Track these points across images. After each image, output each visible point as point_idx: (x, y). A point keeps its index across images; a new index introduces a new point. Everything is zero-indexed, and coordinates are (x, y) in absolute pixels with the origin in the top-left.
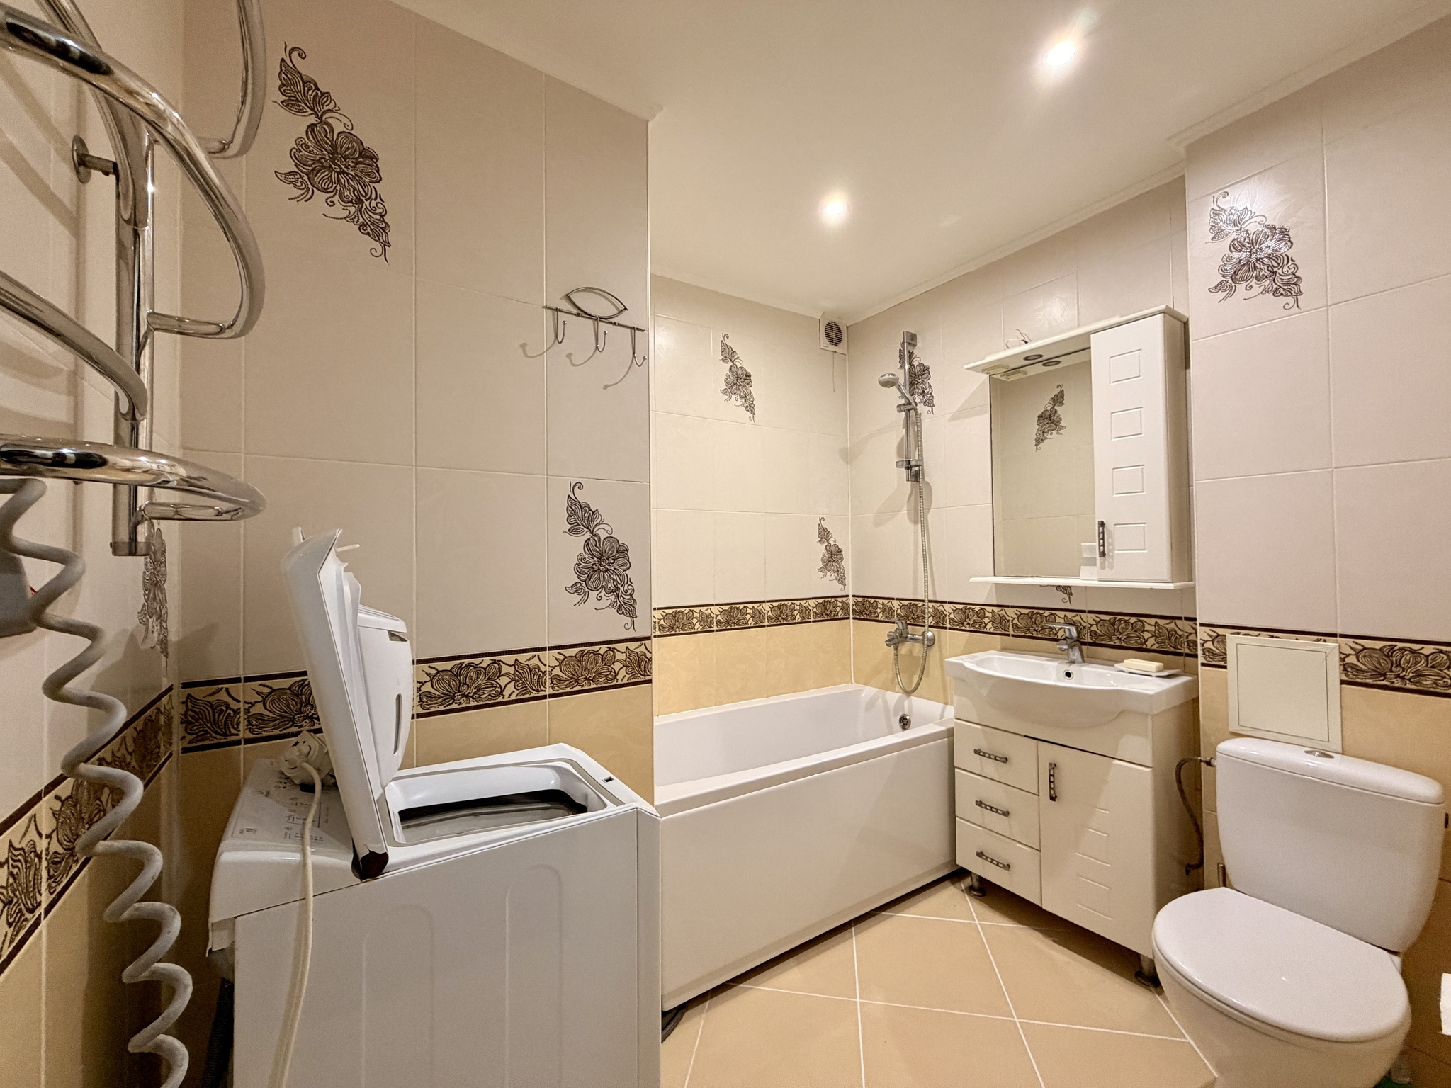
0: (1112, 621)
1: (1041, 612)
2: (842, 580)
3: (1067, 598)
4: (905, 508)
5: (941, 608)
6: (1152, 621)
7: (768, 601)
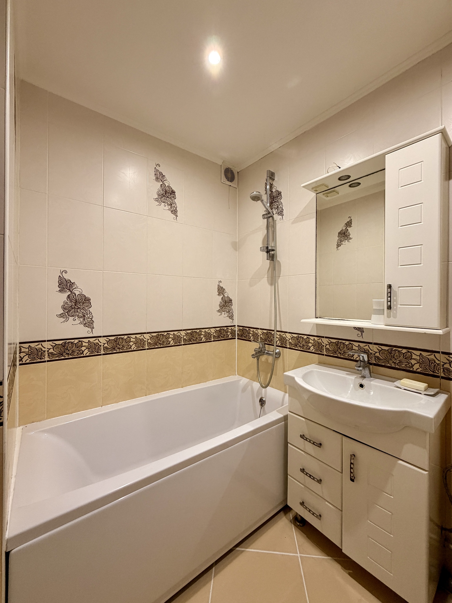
0: (390, 351)
1: (344, 342)
2: (231, 317)
3: (360, 334)
4: (266, 276)
5: (284, 336)
6: (418, 353)
7: (184, 330)
